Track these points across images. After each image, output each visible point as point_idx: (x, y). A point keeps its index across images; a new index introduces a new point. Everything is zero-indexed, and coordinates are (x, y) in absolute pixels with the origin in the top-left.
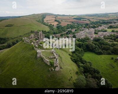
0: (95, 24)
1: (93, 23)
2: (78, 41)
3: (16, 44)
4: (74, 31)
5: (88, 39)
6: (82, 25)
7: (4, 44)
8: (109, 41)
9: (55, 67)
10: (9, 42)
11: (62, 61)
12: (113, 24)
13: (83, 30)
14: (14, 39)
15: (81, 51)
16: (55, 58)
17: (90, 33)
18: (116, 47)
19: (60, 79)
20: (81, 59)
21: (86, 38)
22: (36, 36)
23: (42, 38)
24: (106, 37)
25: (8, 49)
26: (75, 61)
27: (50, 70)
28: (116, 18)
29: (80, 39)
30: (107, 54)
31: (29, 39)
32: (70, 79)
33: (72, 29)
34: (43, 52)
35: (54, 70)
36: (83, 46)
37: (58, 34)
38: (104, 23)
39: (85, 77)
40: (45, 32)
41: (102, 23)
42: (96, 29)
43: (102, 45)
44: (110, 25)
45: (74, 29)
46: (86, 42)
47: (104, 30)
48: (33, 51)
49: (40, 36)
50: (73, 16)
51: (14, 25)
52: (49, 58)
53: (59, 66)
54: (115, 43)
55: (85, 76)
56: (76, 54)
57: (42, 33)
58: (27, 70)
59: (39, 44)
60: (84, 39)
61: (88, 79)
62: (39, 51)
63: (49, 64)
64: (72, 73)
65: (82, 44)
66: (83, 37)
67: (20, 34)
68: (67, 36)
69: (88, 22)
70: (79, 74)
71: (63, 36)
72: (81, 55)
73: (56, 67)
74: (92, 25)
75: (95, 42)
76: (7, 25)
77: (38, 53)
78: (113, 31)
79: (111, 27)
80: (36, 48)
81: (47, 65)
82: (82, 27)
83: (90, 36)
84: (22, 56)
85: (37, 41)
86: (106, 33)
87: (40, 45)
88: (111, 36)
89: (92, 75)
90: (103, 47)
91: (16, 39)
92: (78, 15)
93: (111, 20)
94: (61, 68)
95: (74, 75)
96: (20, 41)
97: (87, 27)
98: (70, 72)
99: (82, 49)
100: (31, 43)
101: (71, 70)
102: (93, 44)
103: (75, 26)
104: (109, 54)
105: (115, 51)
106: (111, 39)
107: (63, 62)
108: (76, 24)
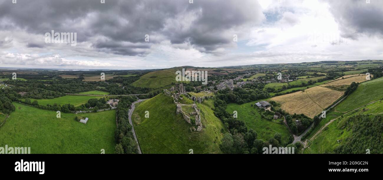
0: (233, 75)
1: (231, 74)
2: (220, 92)
3: (157, 95)
4: (215, 83)
5: (229, 90)
6: (221, 77)
7: (147, 93)
8: (247, 89)
9: (197, 127)
10: (151, 92)
11: (204, 118)
12: (247, 75)
13: (223, 81)
14: (156, 90)
15: (224, 103)
16: (196, 114)
17: (230, 84)
18: (253, 94)
19: (203, 143)
20: (225, 112)
21: (227, 89)
22: (176, 89)
23: (182, 90)
24: (243, 86)
25: (149, 99)
26: (219, 116)
27: (191, 130)
28: (248, 70)
29: (221, 91)
30: (247, 102)
31: (169, 91)
32: (216, 140)
33: (212, 81)
34: (183, 107)
35: (195, 129)
36: (226, 97)
37: (199, 86)
38: (240, 74)
39: (231, 135)
40: (185, 85)
41: (238, 74)
42: (234, 79)
43: (242, 94)
44: (244, 75)
45: (215, 81)
46: (227, 93)
47: (241, 80)
48: (173, 105)
49: (181, 88)
50: (212, 68)
51: (157, 76)
52: (190, 115)
53: (201, 124)
54: (251, 90)
55: (231, 132)
56: (219, 108)
57: (182, 86)
58: (165, 127)
59: (179, 97)
60: (225, 91)
61: (235, 136)
62: (179, 105)
63: (189, 122)
64: (217, 133)
65: (224, 96)
66: (224, 88)
67: (162, 86)
68: (208, 88)
69: (227, 74)
70: (225, 131)
71: (204, 88)
72: (224, 107)
73: (198, 125)
74: (230, 77)
75: (235, 92)
76: (151, 77)
77: (178, 107)
78: (247, 80)
79: (245, 77)
80: (176, 101)
81: (187, 123)
82: (222, 78)
83: (230, 87)
84: (162, 109)
85: (178, 93)
86: (243, 82)
87: (181, 98)
88: (247, 84)
89: (237, 128)
90: (242, 96)
91: (157, 90)
92: (217, 68)
93: (244, 71)
94: (204, 127)
95: (219, 134)
96: (161, 92)
97: (226, 78)
98: (214, 130)
99: (224, 101)
100: (171, 95)
101: (215, 128)
102: (234, 94)
103: (215, 78)
104: (249, 102)
105: (253, 97)
106: (247, 87)
107: (206, 119)
108: (216, 76)
